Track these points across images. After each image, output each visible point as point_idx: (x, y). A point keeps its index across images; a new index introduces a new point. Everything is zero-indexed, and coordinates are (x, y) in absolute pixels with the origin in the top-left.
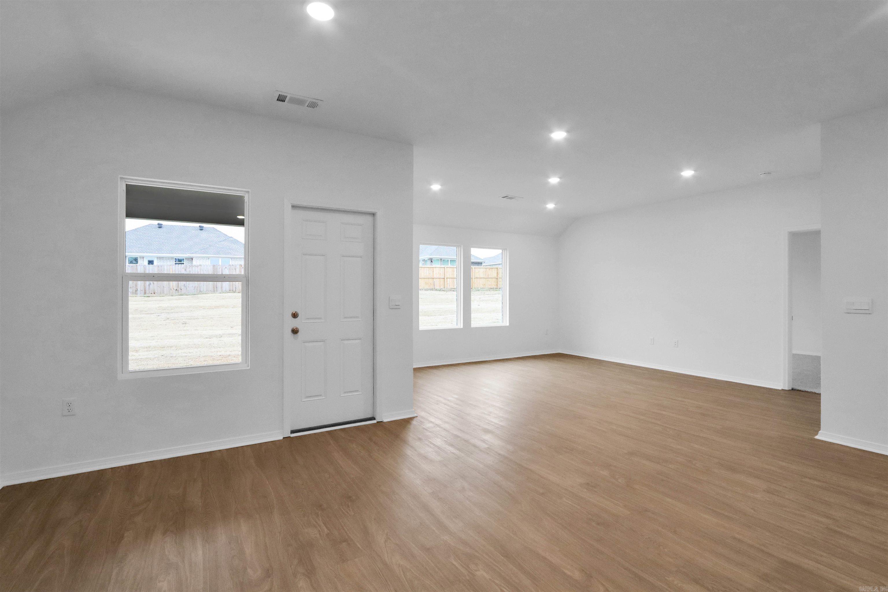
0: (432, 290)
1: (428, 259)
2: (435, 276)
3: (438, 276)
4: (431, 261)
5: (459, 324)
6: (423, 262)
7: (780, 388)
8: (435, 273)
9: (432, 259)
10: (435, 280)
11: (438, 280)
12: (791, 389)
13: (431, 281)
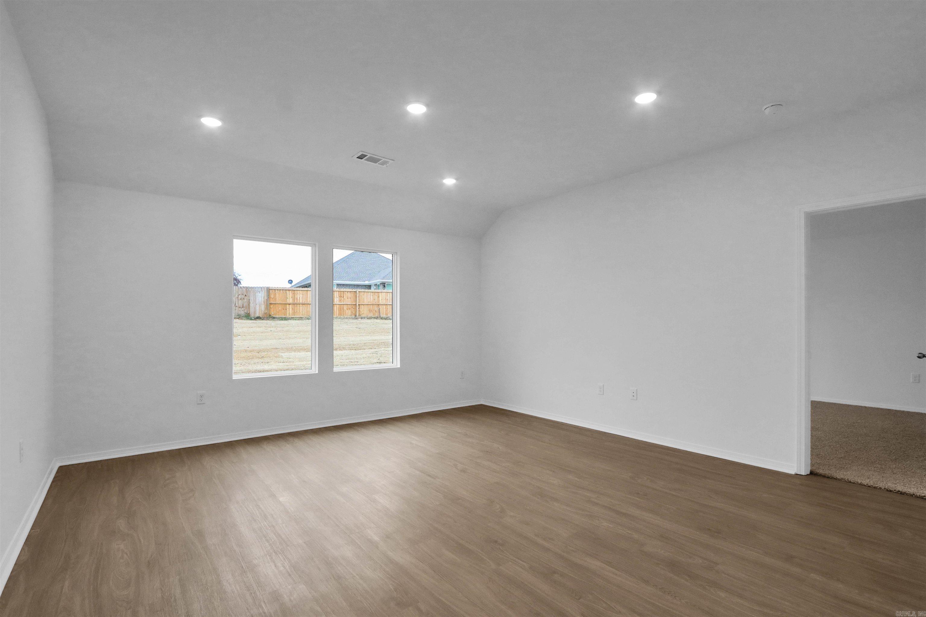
0: (375, 318)
1: (380, 283)
2: (381, 302)
3: (384, 302)
4: (384, 286)
5: (313, 368)
6: (375, 287)
7: (792, 472)
8: (380, 299)
9: (385, 283)
10: (380, 307)
11: (384, 307)
12: (809, 473)
13: (376, 308)
